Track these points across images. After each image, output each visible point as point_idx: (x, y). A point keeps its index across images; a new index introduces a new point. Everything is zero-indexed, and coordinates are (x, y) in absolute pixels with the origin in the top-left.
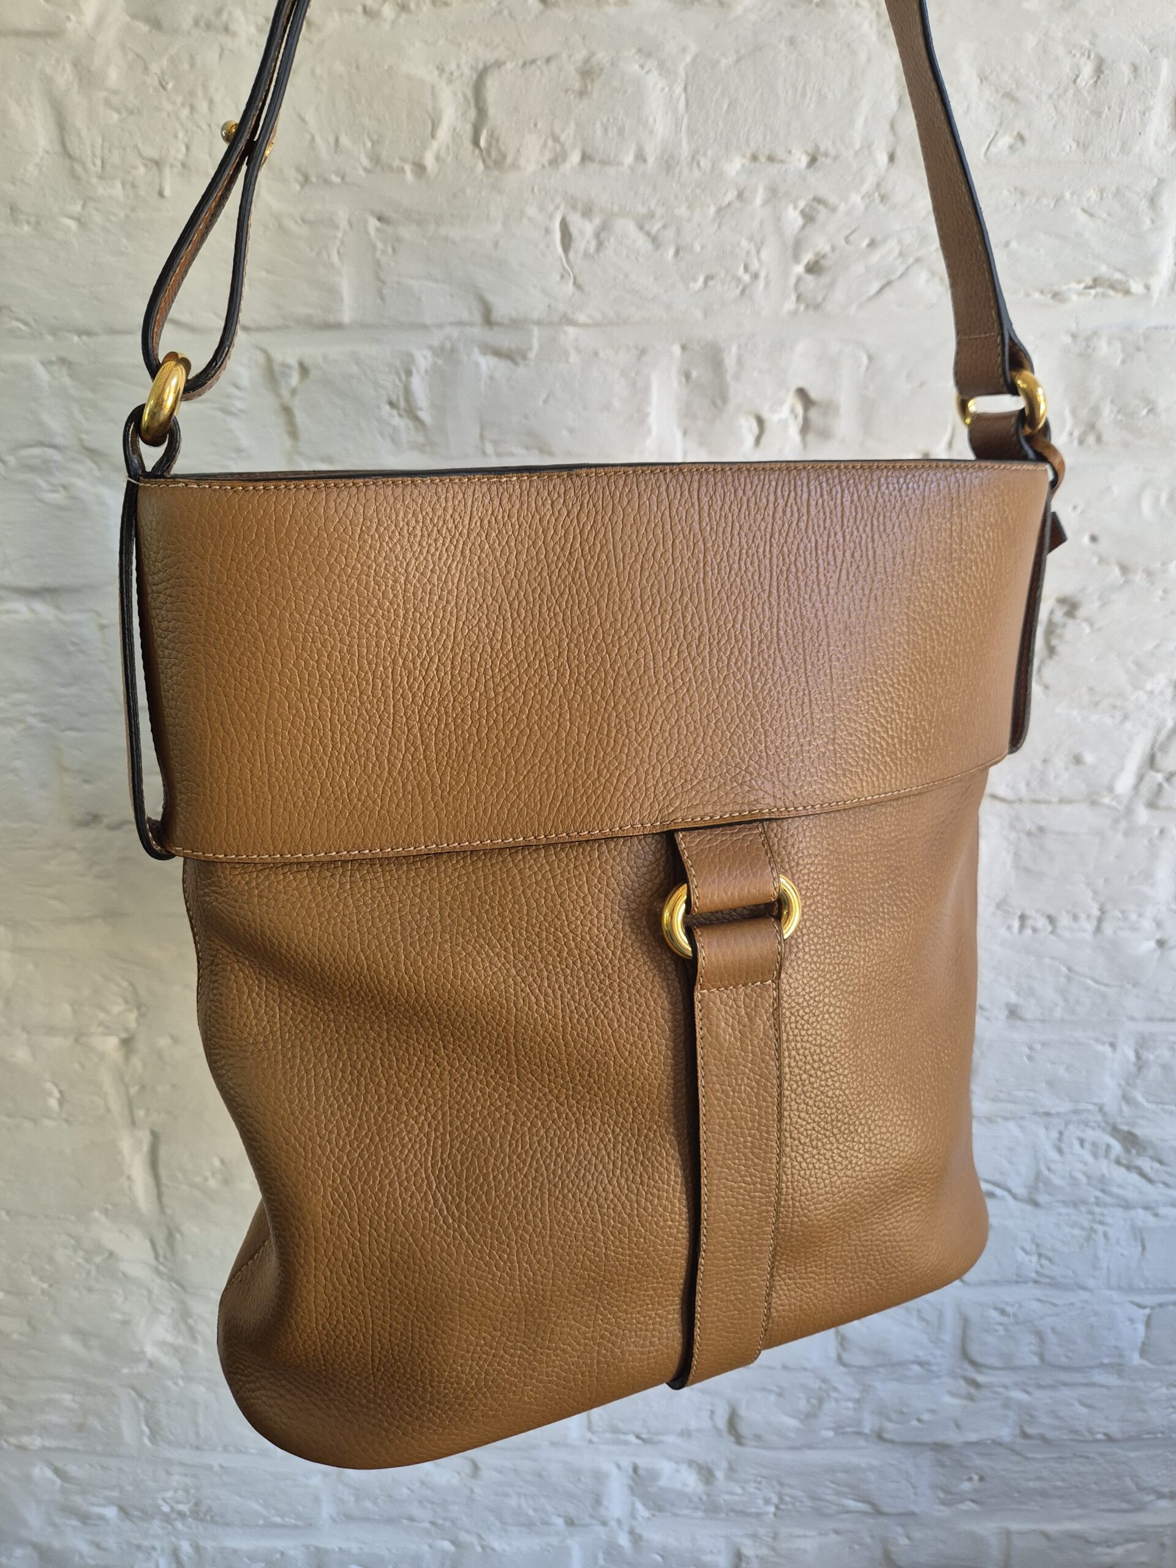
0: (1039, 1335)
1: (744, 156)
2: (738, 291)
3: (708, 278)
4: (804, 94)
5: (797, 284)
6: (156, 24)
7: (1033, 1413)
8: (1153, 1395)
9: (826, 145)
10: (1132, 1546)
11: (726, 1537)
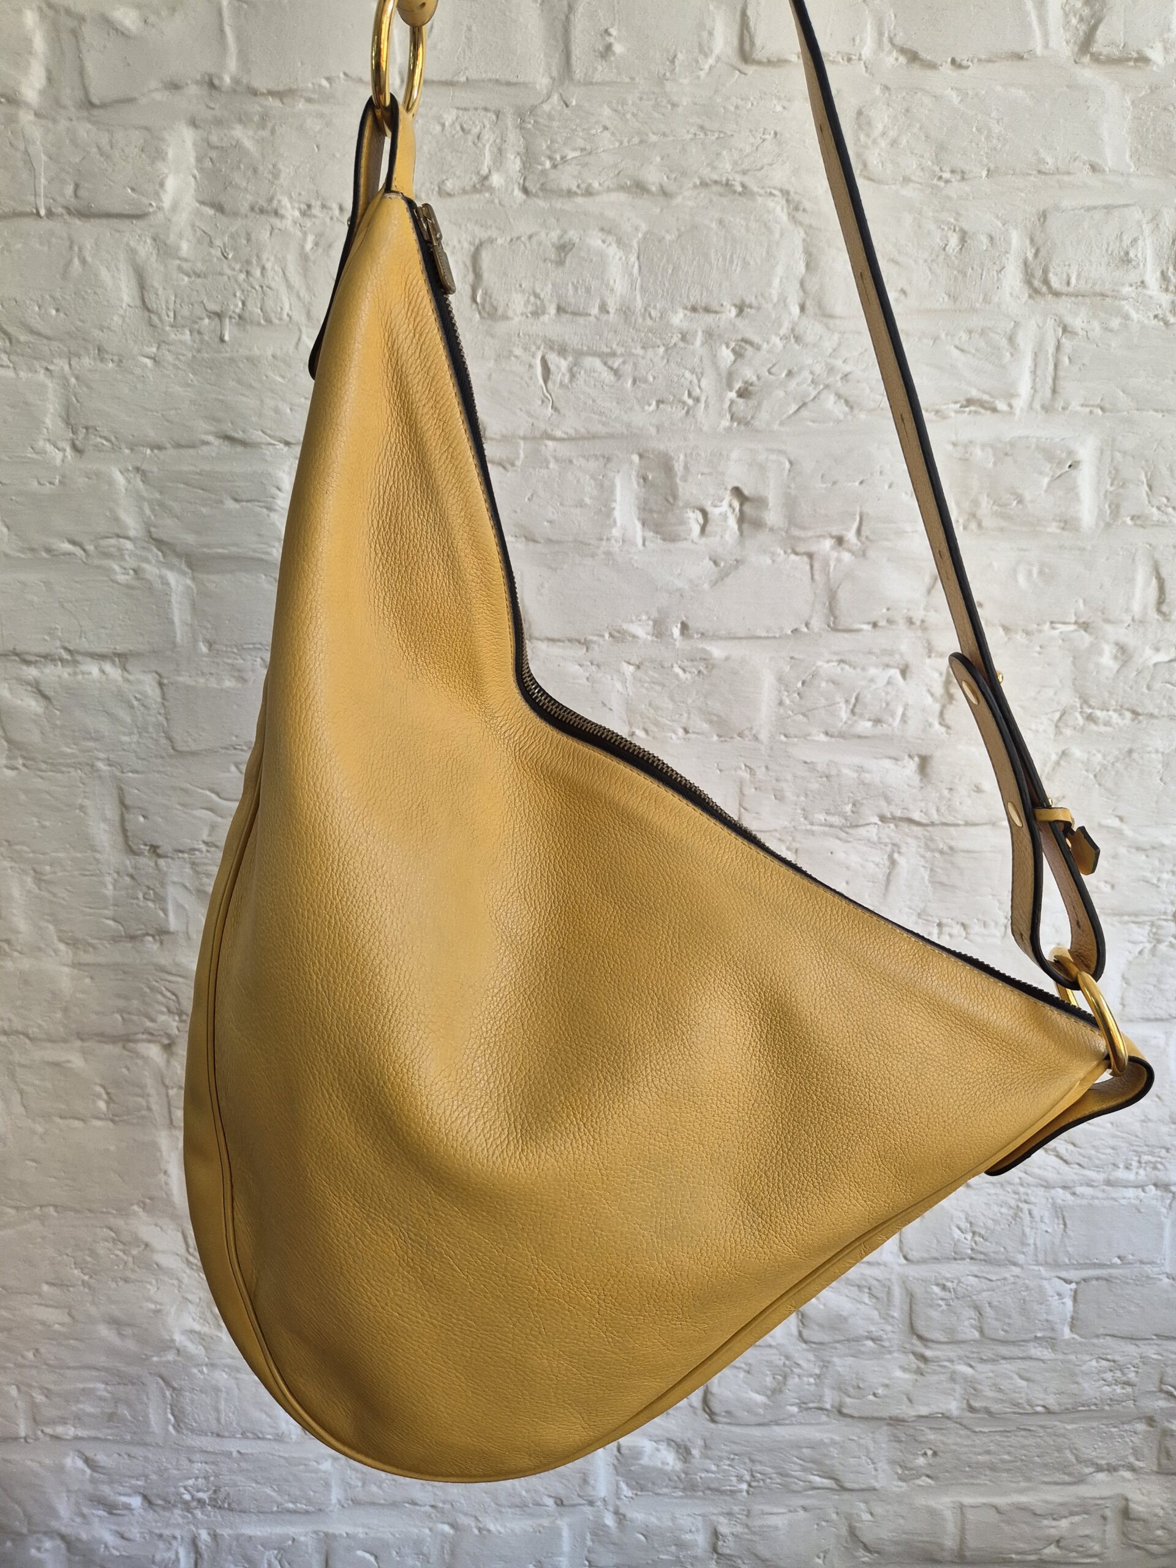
0: (977, 1309)
1: (686, 308)
2: (684, 412)
3: (659, 402)
4: (731, 262)
5: (730, 406)
6: (220, 208)
7: (979, 1387)
8: (1084, 1368)
9: (750, 299)
10: (1076, 1519)
11: (703, 1516)
